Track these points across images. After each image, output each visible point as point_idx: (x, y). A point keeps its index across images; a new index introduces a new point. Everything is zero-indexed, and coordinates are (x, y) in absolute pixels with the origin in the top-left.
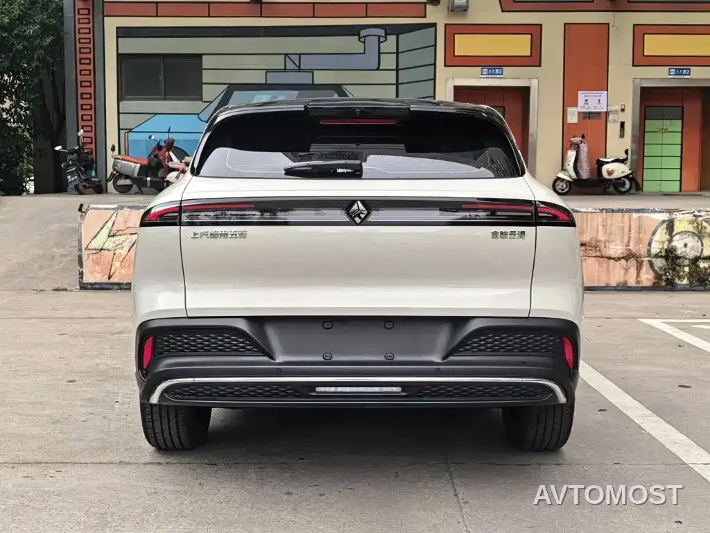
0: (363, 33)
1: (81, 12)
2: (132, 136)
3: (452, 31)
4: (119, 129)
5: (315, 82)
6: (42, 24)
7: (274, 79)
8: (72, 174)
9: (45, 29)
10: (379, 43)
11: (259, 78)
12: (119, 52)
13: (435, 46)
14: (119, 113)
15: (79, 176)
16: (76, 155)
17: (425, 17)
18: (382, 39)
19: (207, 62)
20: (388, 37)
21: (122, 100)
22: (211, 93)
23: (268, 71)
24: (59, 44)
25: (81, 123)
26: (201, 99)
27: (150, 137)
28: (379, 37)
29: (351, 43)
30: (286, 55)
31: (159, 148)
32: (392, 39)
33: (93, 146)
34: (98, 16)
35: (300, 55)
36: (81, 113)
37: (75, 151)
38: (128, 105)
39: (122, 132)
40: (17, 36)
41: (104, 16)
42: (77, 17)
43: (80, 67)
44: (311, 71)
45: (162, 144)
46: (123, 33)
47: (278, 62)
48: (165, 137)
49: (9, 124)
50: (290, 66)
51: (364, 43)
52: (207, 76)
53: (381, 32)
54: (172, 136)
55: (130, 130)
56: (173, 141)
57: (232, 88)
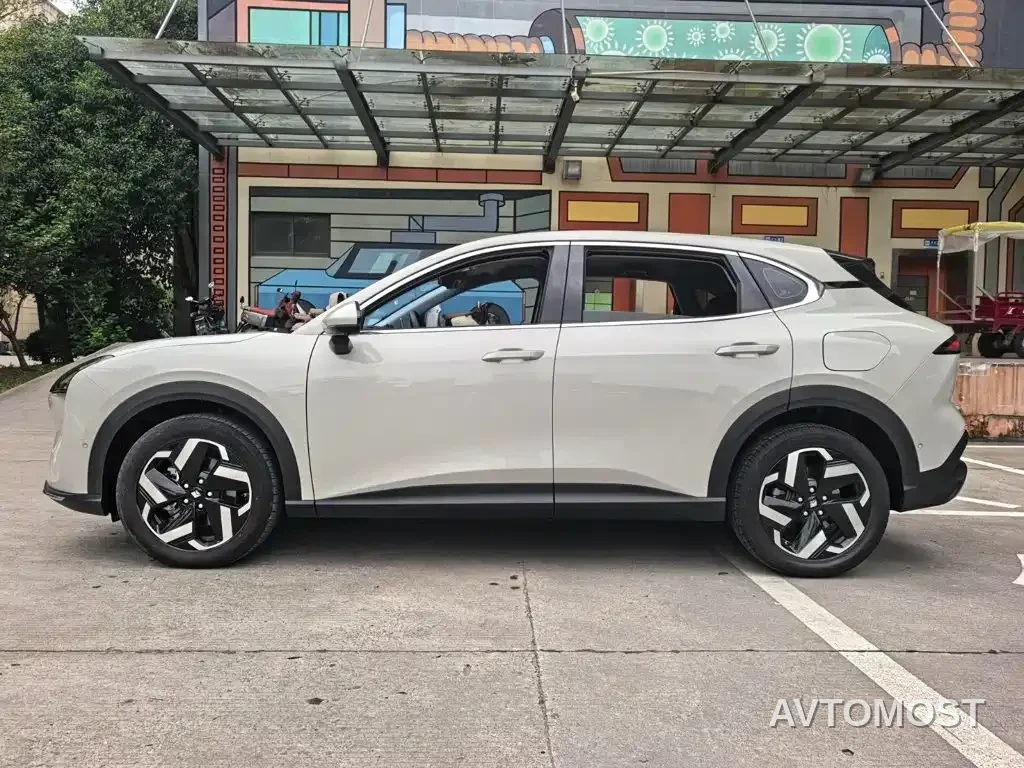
0: (483, 197)
1: (216, 171)
2: (262, 289)
3: (566, 197)
4: (250, 282)
5: (438, 242)
6: (177, 181)
7: (398, 238)
8: (200, 323)
9: (179, 185)
10: (498, 207)
11: (384, 237)
12: (252, 210)
13: (550, 211)
14: (250, 267)
15: (208, 326)
16: (206, 306)
17: (541, 184)
18: (501, 204)
19: (335, 221)
20: (506, 202)
21: (254, 255)
22: (339, 250)
23: (393, 230)
24: (193, 199)
25: (213, 276)
26: (329, 256)
27: (278, 290)
28: (498, 202)
29: (471, 207)
30: (410, 216)
31: (287, 300)
32: (510, 204)
33: (224, 298)
34: (232, 176)
35: (423, 216)
36: (213, 266)
37: (206, 302)
38: (258, 260)
39: (253, 285)
40: (149, 190)
41: (237, 176)
42: (212, 176)
43: (213, 223)
44: (434, 232)
45: (289, 297)
46: (255, 192)
47: (403, 223)
48: (292, 290)
49: (143, 276)
50: (414, 226)
51: (484, 206)
52: (335, 234)
53: (500, 197)
54: (298, 289)
55: (260, 284)
56: (300, 294)
57: (359, 245)
